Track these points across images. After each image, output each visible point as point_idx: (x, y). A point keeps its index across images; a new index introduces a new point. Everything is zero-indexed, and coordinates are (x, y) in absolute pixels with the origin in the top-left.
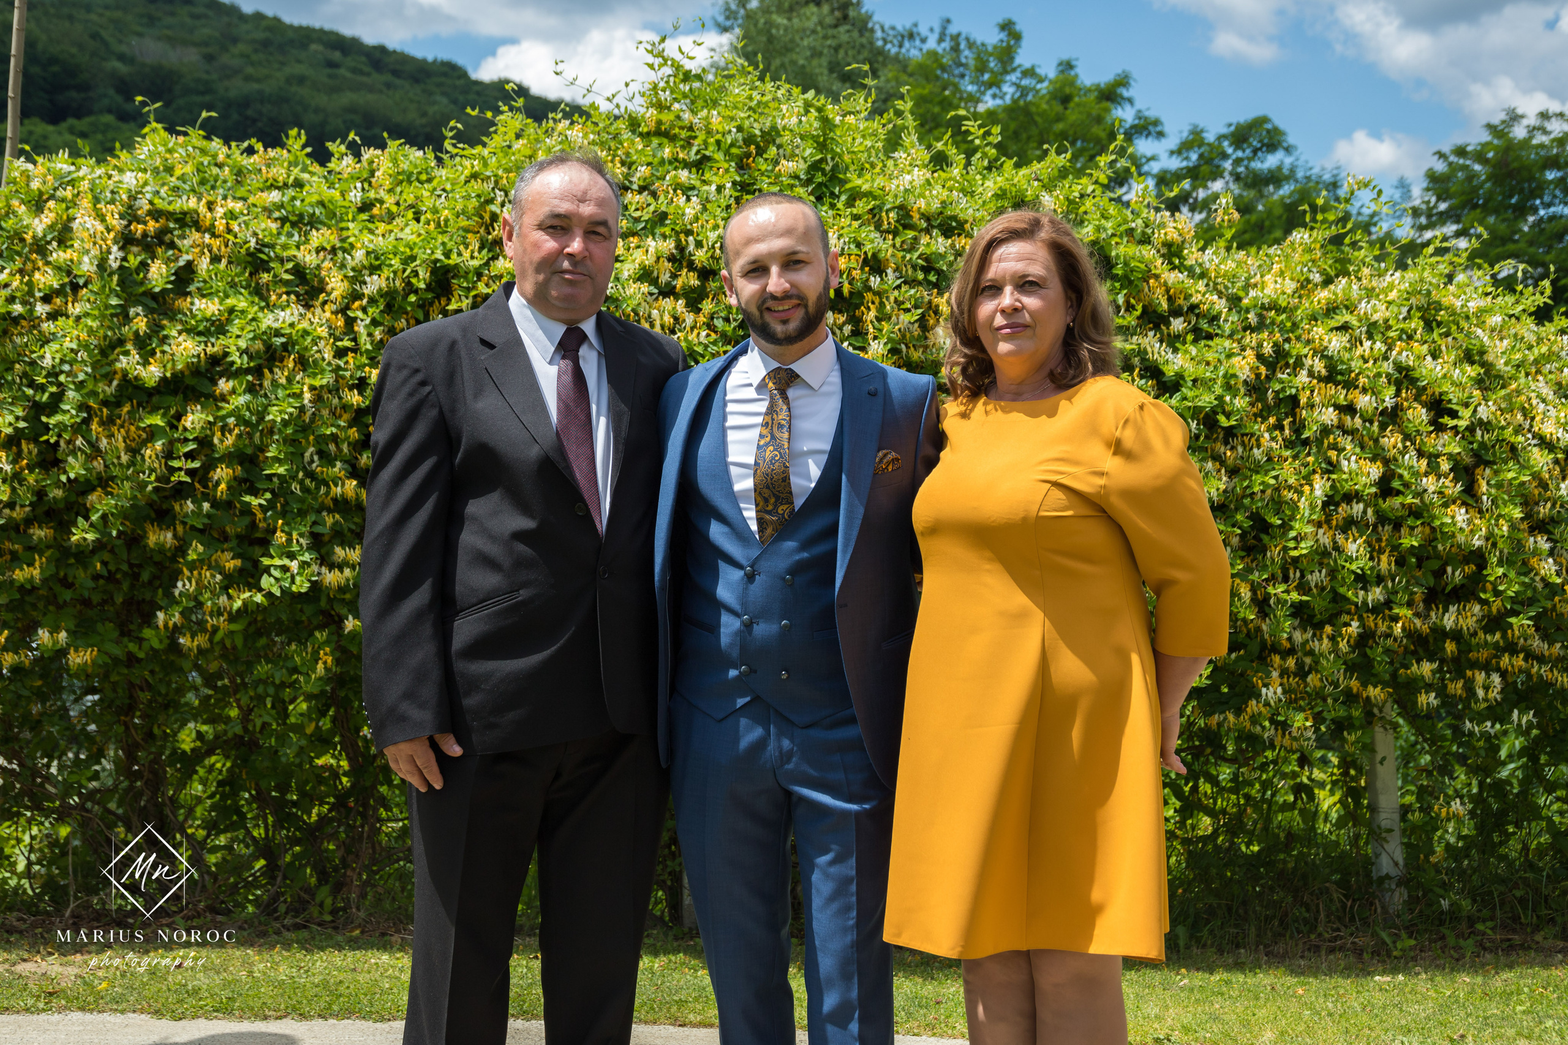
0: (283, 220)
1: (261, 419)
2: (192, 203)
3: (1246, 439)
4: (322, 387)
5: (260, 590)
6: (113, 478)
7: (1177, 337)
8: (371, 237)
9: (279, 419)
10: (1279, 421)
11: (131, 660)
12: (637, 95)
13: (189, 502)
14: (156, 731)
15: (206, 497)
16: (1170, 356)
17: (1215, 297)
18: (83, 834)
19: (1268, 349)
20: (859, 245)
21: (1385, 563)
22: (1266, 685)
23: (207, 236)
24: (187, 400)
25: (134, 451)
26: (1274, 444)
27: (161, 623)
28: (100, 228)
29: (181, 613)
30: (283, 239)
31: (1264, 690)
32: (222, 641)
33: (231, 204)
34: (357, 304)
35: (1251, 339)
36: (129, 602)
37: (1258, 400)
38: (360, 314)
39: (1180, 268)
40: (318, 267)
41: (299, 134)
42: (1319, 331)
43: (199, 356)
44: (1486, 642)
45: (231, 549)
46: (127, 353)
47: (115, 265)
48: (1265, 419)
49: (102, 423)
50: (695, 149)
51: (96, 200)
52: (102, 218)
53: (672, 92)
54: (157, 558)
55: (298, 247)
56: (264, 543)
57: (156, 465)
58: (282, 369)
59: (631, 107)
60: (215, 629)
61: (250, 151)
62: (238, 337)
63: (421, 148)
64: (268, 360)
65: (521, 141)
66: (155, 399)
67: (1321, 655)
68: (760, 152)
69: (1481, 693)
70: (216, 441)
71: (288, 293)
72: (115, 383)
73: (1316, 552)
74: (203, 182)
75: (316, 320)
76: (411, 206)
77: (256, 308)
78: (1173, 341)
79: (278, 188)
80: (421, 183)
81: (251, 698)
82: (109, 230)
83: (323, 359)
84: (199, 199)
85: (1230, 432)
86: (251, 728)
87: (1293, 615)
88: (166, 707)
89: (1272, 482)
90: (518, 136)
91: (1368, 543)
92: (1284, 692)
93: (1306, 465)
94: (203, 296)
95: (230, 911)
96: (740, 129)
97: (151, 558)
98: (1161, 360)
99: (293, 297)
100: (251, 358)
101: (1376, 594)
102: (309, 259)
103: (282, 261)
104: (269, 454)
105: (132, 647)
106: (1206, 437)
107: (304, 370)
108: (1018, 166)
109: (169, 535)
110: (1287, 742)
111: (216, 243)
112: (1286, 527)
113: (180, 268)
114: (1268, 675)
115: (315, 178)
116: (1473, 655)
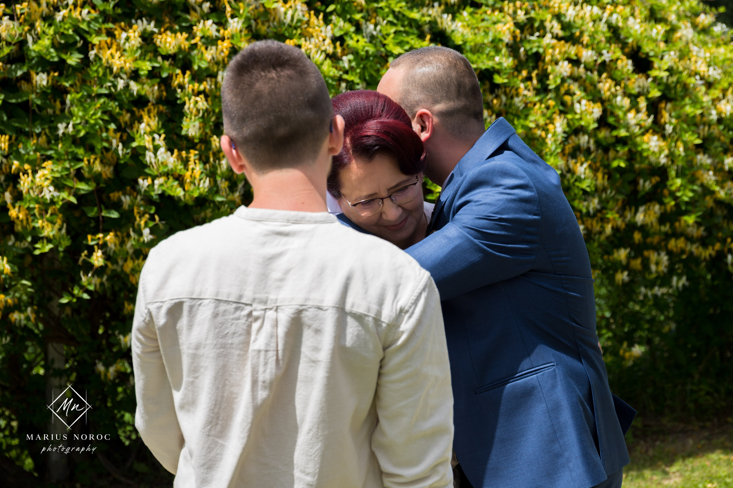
10: (529, 73)
16: (454, 25)
19: (521, 16)
21: (601, 180)
26: (527, 93)
35: (508, 8)
44: (660, 230)
48: (520, 72)
69: (653, 268)
91: (590, 166)
93: (549, 108)
101: (594, 203)
116: (649, 240)
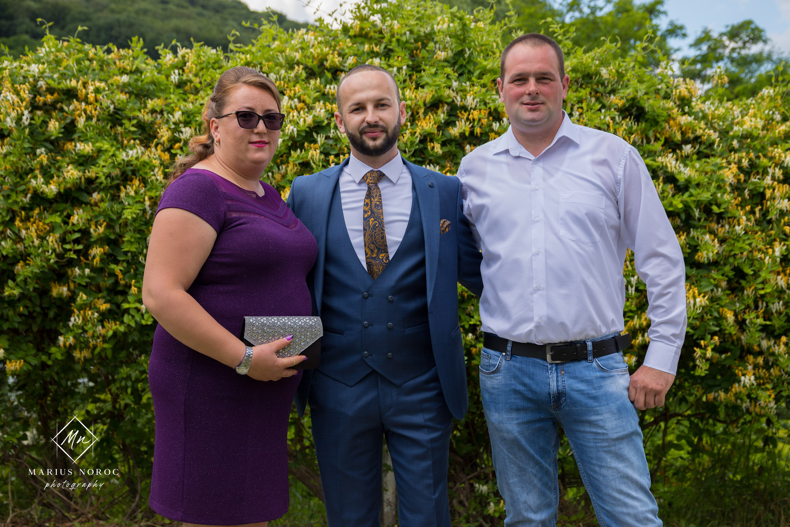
0: (130, 93)
1: (120, 217)
2: (73, 83)
3: (731, 220)
4: (156, 197)
5: (122, 322)
6: (29, 255)
7: (687, 157)
8: (184, 103)
9: (130, 217)
11: (44, 366)
12: (348, 13)
13: (77, 269)
14: (60, 409)
15: (87, 265)
16: (682, 169)
17: (712, 131)
18: (17, 472)
19: (745, 163)
20: (485, 104)
22: (744, 375)
23: (83, 104)
24: (73, 205)
25: (42, 238)
26: (749, 223)
27: (61, 343)
28: (16, 99)
29: (74, 337)
30: (130, 105)
31: (743, 378)
32: (99, 353)
33: (98, 84)
34: (177, 145)
35: (734, 157)
36: (41, 331)
37: (739, 195)
38: (179, 151)
39: (689, 114)
40: (153, 123)
41: (139, 40)
42: (777, 151)
43: (80, 178)
45: (103, 297)
46: (35, 177)
47: (27, 123)
49: (22, 221)
50: (383, 46)
51: (13, 83)
52: (17, 93)
53: (369, 10)
54: (58, 303)
55: (140, 111)
56: (124, 293)
57: (56, 246)
58: (132, 186)
59: (344, 19)
60: (95, 347)
61: (109, 51)
62: (104, 166)
63: (214, 47)
64: (123, 181)
65: (277, 43)
66: (55, 206)
67: (779, 355)
68: (424, 45)
70: (92, 230)
71: (134, 139)
72: (29, 196)
73: (776, 291)
74: (80, 71)
75: (152, 155)
76: (209, 84)
77: (114, 148)
78: (685, 160)
79: (127, 74)
80: (215, 70)
81: (118, 389)
82: (22, 100)
83: (157, 180)
84: (78, 82)
85: (720, 217)
86: (117, 406)
87: (762, 331)
88: (65, 395)
89: (747, 247)
90: (274, 39)
92: (756, 379)
93: (770, 236)
94: (82, 141)
95: (108, 518)
96: (411, 32)
97: (55, 303)
98: (676, 171)
99: (138, 142)
100: (113, 179)
102: (148, 118)
103: (130, 119)
104: (125, 239)
105: (44, 358)
106: (706, 220)
107: (145, 187)
108: (585, 52)
109: (65, 289)
110: (758, 409)
111: (89, 108)
112: (756, 275)
113: (67, 124)
114: (746, 369)
115: (149, 67)
